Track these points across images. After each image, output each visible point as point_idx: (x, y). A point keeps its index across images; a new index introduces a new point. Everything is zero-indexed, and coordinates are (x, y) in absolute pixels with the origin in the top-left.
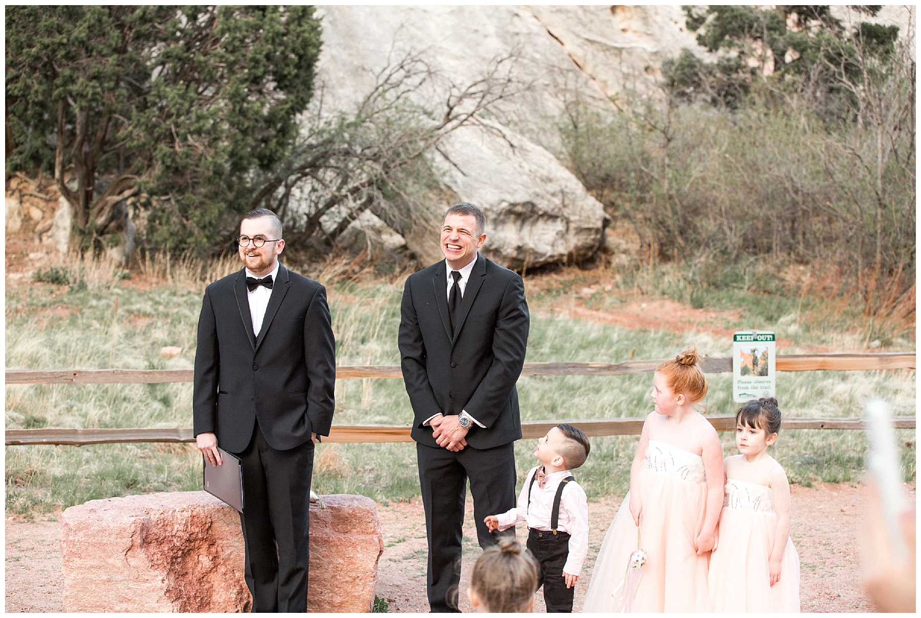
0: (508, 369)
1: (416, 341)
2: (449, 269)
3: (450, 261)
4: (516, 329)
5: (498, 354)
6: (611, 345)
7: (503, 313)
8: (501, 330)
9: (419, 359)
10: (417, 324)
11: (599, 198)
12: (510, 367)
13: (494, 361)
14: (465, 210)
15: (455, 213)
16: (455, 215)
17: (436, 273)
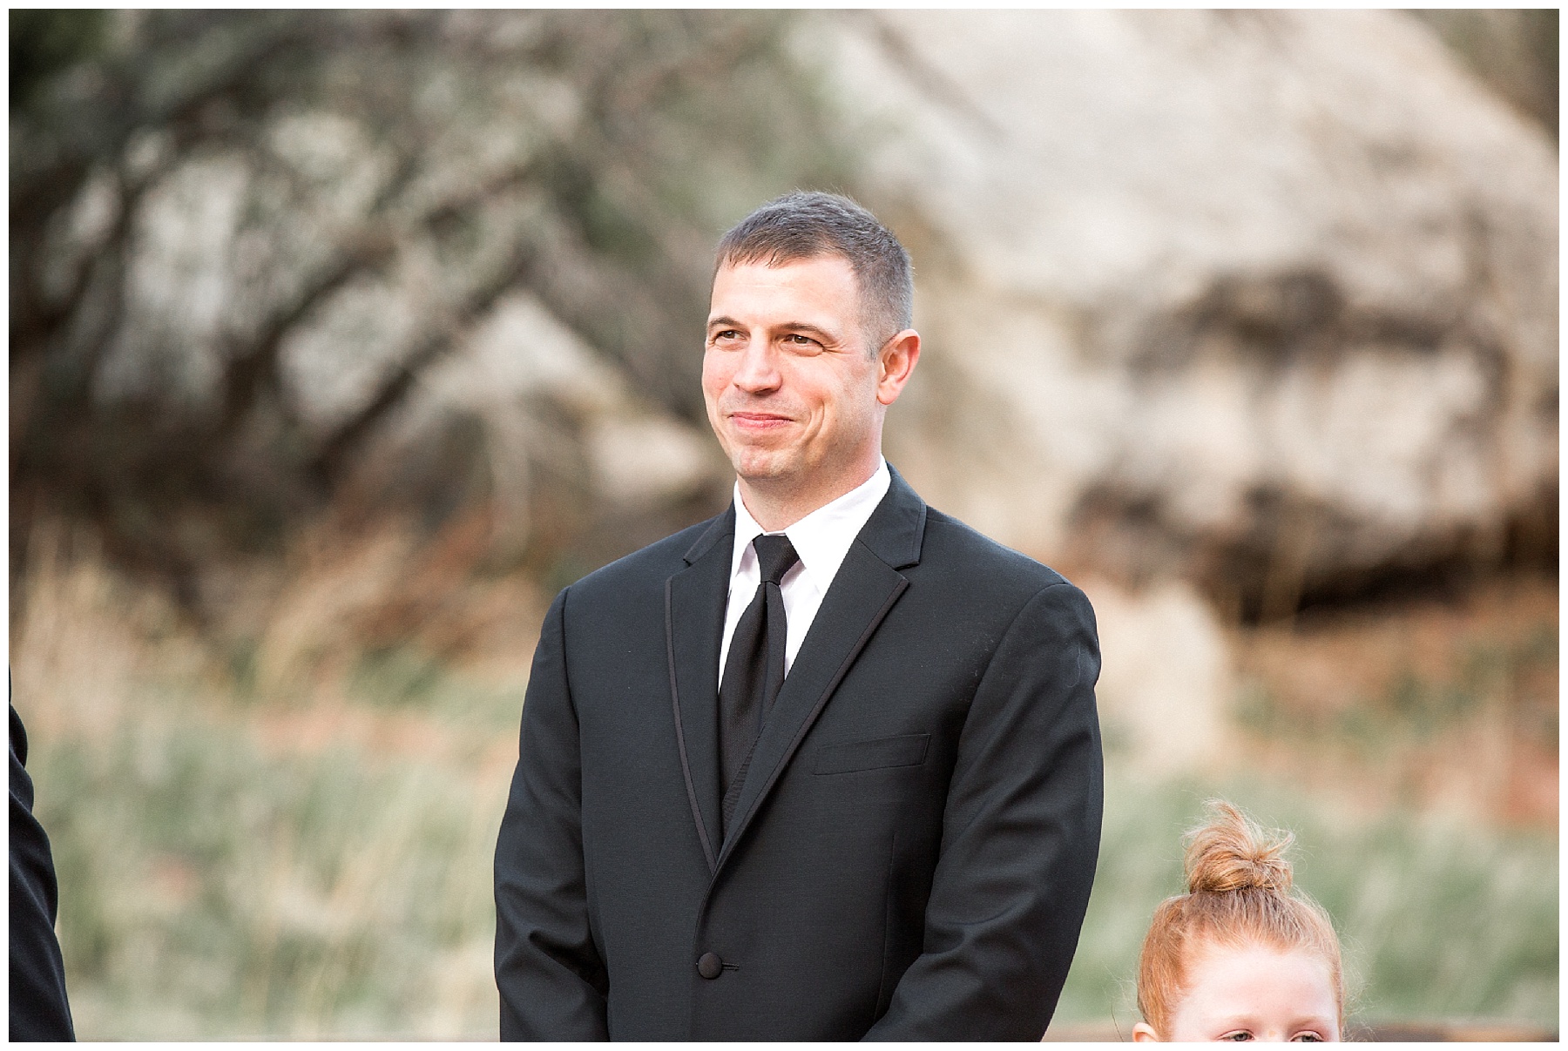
2: (747, 529)
14: (792, 235)
15: (748, 257)
16: (750, 262)
17: (685, 557)
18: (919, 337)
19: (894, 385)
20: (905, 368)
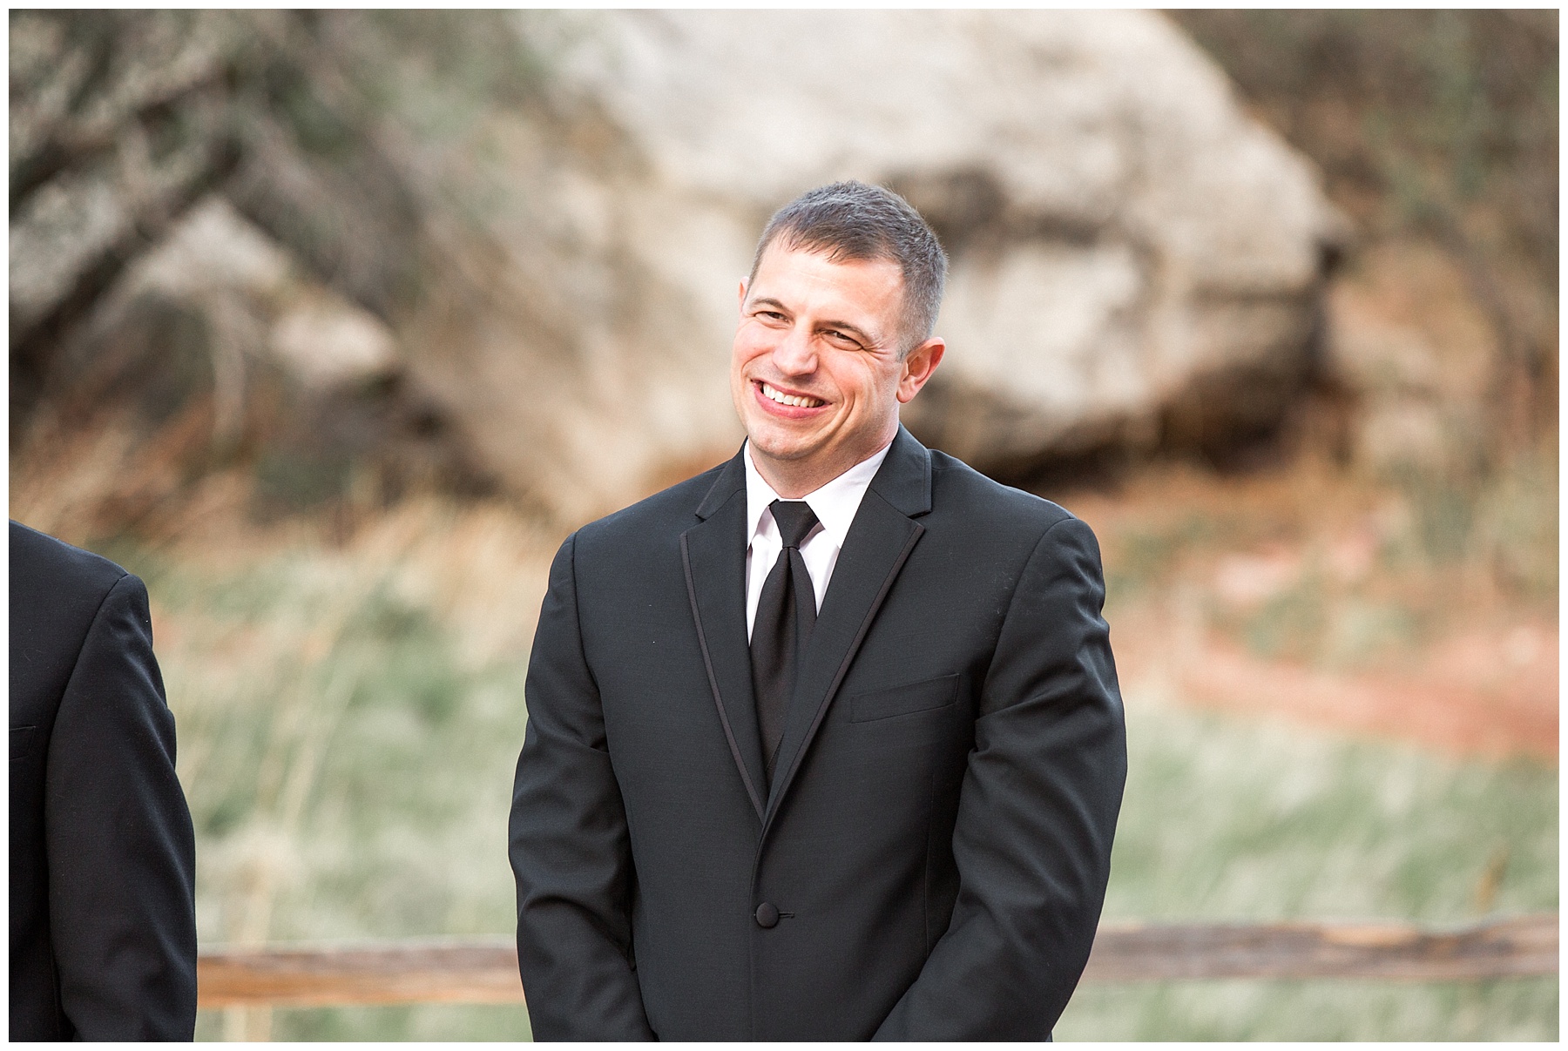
0: (1023, 947)
1: (589, 822)
2: (760, 493)
3: (765, 453)
4: (1064, 756)
5: (977, 873)
6: (1378, 835)
7: (1004, 685)
8: (997, 759)
9: (603, 906)
10: (601, 743)
11: (1298, 138)
12: (1029, 936)
13: (959, 909)
14: (856, 235)
15: (810, 246)
16: (810, 252)
17: (697, 513)
18: (945, 345)
19: (913, 386)
20: (925, 373)
